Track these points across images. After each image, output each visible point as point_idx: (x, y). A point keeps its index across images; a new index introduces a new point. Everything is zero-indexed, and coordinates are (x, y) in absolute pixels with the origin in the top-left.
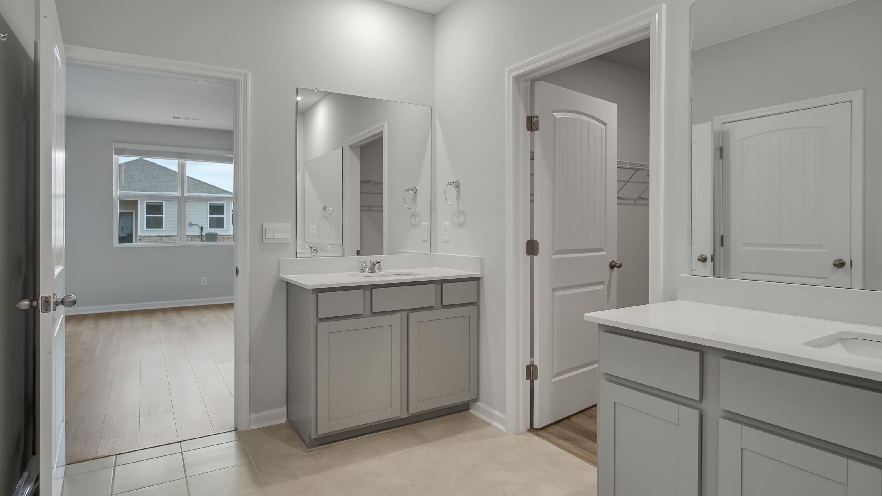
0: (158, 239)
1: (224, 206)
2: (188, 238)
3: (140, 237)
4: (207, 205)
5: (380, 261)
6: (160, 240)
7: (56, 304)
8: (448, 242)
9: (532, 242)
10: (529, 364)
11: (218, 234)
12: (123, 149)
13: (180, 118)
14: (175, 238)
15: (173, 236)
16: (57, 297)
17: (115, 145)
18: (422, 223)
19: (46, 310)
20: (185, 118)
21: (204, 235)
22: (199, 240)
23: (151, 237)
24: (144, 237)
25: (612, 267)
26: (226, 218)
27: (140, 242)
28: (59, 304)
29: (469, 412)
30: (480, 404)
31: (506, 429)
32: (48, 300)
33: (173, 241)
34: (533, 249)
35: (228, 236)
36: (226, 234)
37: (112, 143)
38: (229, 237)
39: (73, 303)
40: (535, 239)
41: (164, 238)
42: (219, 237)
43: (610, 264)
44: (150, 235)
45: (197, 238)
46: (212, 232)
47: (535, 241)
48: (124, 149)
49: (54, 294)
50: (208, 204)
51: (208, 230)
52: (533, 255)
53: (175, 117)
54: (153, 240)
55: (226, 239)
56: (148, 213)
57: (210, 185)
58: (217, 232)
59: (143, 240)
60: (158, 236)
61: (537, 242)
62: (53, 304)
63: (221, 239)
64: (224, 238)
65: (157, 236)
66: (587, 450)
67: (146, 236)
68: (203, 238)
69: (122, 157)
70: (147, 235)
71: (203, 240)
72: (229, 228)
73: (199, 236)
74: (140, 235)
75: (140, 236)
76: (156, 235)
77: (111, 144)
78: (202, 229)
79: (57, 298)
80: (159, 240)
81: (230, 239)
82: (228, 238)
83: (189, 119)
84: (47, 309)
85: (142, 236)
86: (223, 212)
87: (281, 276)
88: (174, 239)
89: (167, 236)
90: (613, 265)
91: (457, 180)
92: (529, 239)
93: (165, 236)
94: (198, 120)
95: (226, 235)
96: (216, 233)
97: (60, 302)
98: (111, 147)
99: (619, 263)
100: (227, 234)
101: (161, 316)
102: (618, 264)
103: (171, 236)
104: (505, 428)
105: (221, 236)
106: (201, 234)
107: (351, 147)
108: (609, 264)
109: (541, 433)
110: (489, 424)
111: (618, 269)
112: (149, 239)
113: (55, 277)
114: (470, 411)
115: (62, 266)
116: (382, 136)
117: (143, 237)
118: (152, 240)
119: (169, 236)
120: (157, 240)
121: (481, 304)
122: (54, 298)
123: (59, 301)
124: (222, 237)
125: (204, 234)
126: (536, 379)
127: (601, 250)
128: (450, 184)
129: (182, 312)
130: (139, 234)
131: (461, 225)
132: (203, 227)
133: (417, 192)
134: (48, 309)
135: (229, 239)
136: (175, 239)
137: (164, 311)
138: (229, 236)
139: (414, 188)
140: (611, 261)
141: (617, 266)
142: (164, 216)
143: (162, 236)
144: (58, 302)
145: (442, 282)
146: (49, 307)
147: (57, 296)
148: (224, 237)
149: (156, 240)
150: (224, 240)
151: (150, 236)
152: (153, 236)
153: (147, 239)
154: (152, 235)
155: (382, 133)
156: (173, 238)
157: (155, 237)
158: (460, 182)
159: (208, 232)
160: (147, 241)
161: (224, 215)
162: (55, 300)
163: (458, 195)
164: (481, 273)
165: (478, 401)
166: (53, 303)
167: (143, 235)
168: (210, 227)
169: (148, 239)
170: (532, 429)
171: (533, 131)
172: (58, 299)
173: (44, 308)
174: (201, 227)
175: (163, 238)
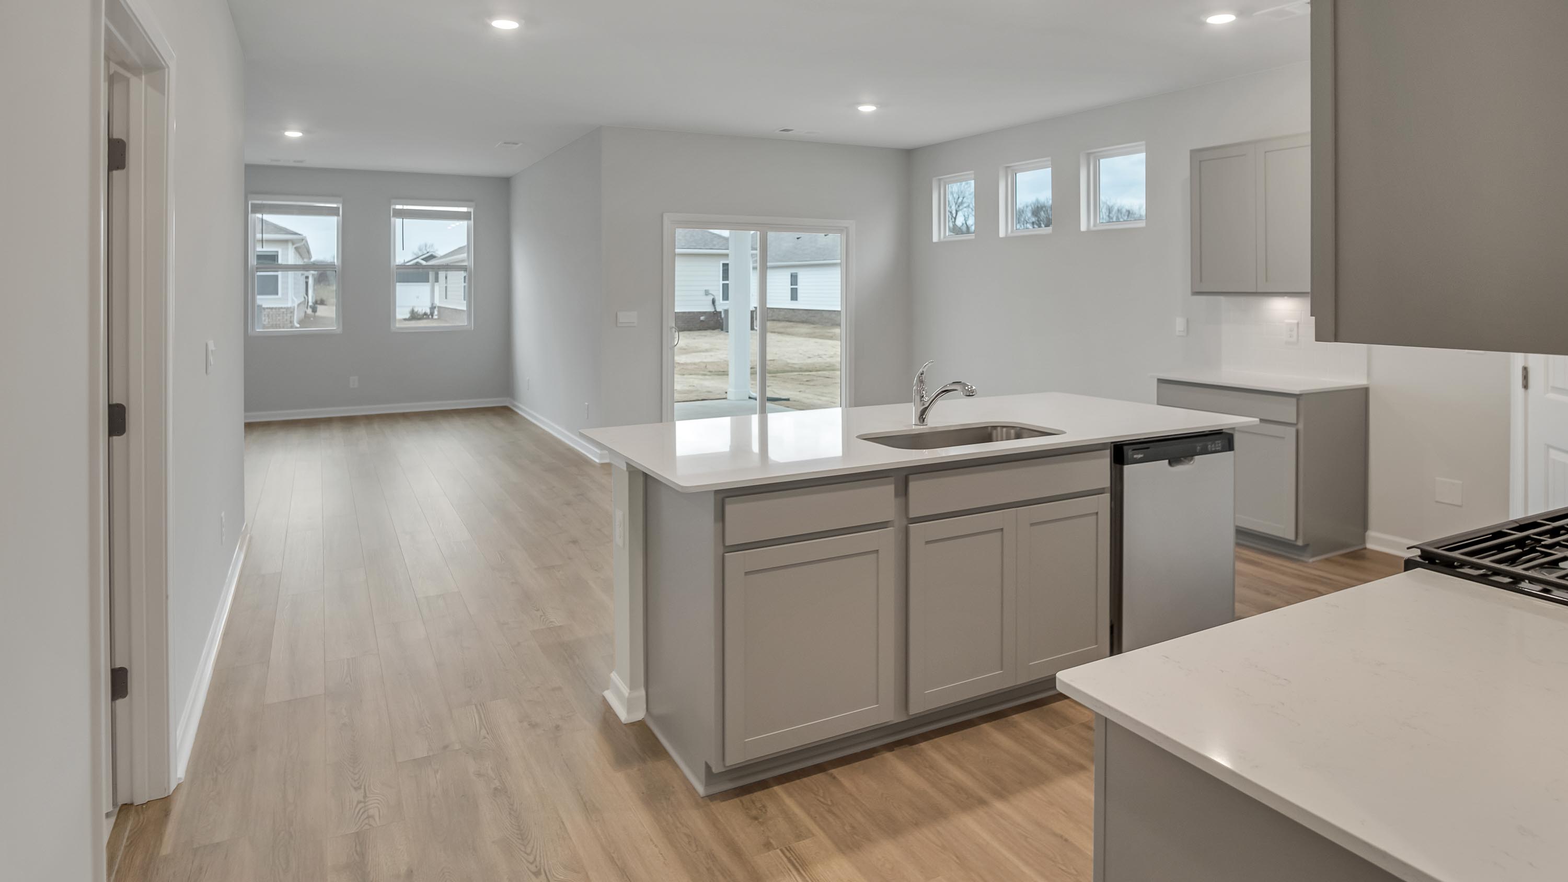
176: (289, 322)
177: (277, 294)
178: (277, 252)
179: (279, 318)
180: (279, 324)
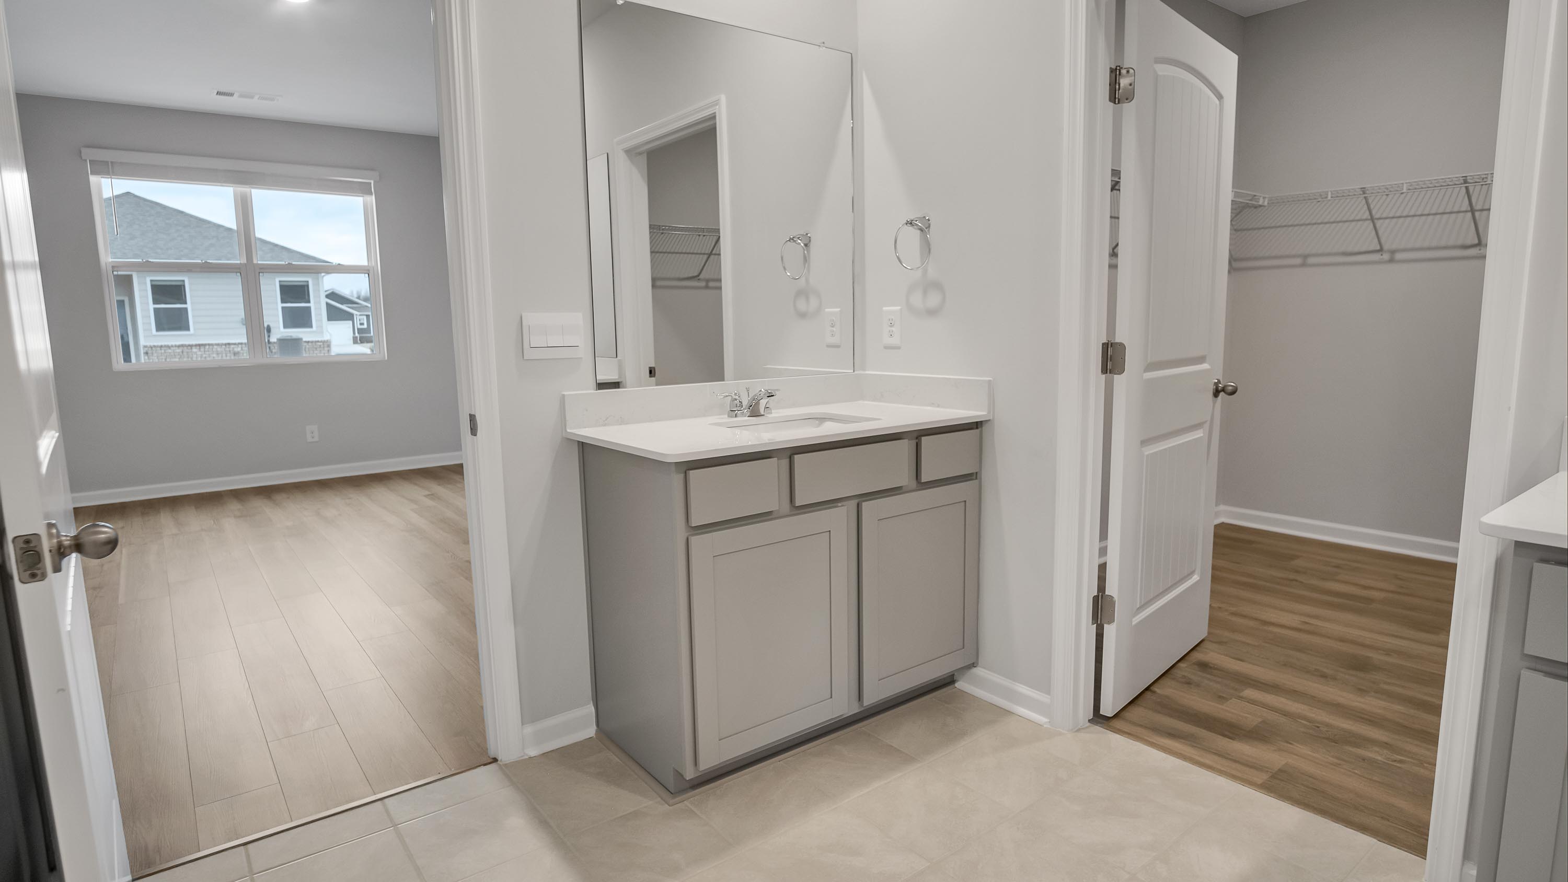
0: (183, 352)
1: (308, 286)
2: (244, 348)
3: (146, 349)
4: (275, 285)
5: (775, 393)
6: (187, 352)
7: (61, 553)
8: (899, 348)
9: (1109, 346)
10: (1096, 594)
11: (301, 339)
12: (110, 163)
13: (231, 95)
14: (217, 349)
15: (212, 345)
16: (58, 532)
17: (88, 153)
18: (827, 310)
19: (33, 576)
20: (242, 96)
21: (274, 343)
22: (266, 351)
23: (169, 347)
24: (153, 349)
25: (1216, 393)
26: (316, 309)
27: (146, 358)
28: (68, 551)
29: (956, 687)
30: (978, 671)
31: (1049, 722)
32: (35, 547)
33: (213, 354)
34: (1111, 360)
35: (321, 344)
36: (317, 339)
37: (84, 151)
38: (323, 344)
39: (110, 546)
40: (1117, 340)
41: (194, 350)
42: (305, 344)
43: (1215, 387)
44: (166, 344)
46: (290, 335)
47: (1117, 343)
48: (112, 162)
49: (50, 526)
50: (276, 280)
51: (281, 331)
52: (1110, 373)
53: (222, 91)
54: (172, 354)
55: (318, 349)
56: (155, 301)
57: (276, 245)
58: (300, 336)
59: (152, 353)
60: (182, 346)
61: (1122, 346)
62: (52, 557)
63: (309, 349)
64: (315, 346)
65: (179, 346)
66: (1227, 758)
67: (158, 346)
68: (272, 348)
69: (110, 179)
70: (160, 344)
71: (274, 351)
72: (322, 327)
73: (265, 343)
74: (146, 344)
75: (145, 347)
76: (178, 343)
77: (80, 152)
78: (268, 330)
79: (58, 535)
80: (185, 354)
82: (322, 347)
83: (252, 97)
84: (34, 572)
85: (149, 346)
86: (307, 297)
87: (568, 431)
88: (214, 350)
89: (200, 345)
90: (1220, 388)
91: (922, 216)
92: (1105, 341)
93: (196, 345)
94: (273, 100)
95: (318, 341)
96: (298, 337)
97: (70, 546)
98: (81, 157)
99: (1232, 384)
100: (320, 340)
101: (234, 506)
102: (1230, 388)
103: (209, 345)
104: (1049, 720)
105: (308, 342)
106: (269, 340)
107: (631, 153)
108: (1212, 388)
109: (1117, 724)
110: (1008, 713)
111: (1230, 396)
112: (165, 352)
113: (44, 469)
114: (956, 685)
115: (53, 432)
116: (715, 124)
117: (151, 347)
118: (170, 353)
119: (204, 345)
120: (181, 353)
121: (986, 475)
122: (50, 536)
123: (67, 543)
124: (310, 344)
125: (275, 340)
126: (1109, 623)
127: (1201, 359)
128: (911, 223)
129: (279, 497)
130: (143, 342)
131: (932, 313)
132: (271, 326)
133: (812, 245)
134: (38, 572)
135: (324, 348)
136: (217, 351)
137: (239, 495)
138: (324, 342)
139: (803, 235)
140: (1216, 381)
141: (1229, 391)
142: (189, 306)
143: (191, 346)
144: (65, 548)
145: (918, 436)
146: (38, 566)
147: (60, 528)
148: (314, 344)
149: (179, 353)
150: (315, 349)
151: (165, 346)
152: (172, 346)
153: (160, 352)
154: (170, 344)
155: (713, 117)
156: (212, 349)
157: (177, 348)
158: (929, 220)
159: (283, 336)
160: (161, 355)
161: (309, 302)
162: (55, 541)
163: (927, 247)
164: (989, 412)
165: (975, 667)
166: (50, 551)
167: (152, 344)
168: (285, 327)
169: (163, 351)
170: (1098, 718)
171: (1119, 103)
172: (64, 538)
173: (25, 571)
174: (266, 326)
175: (191, 348)
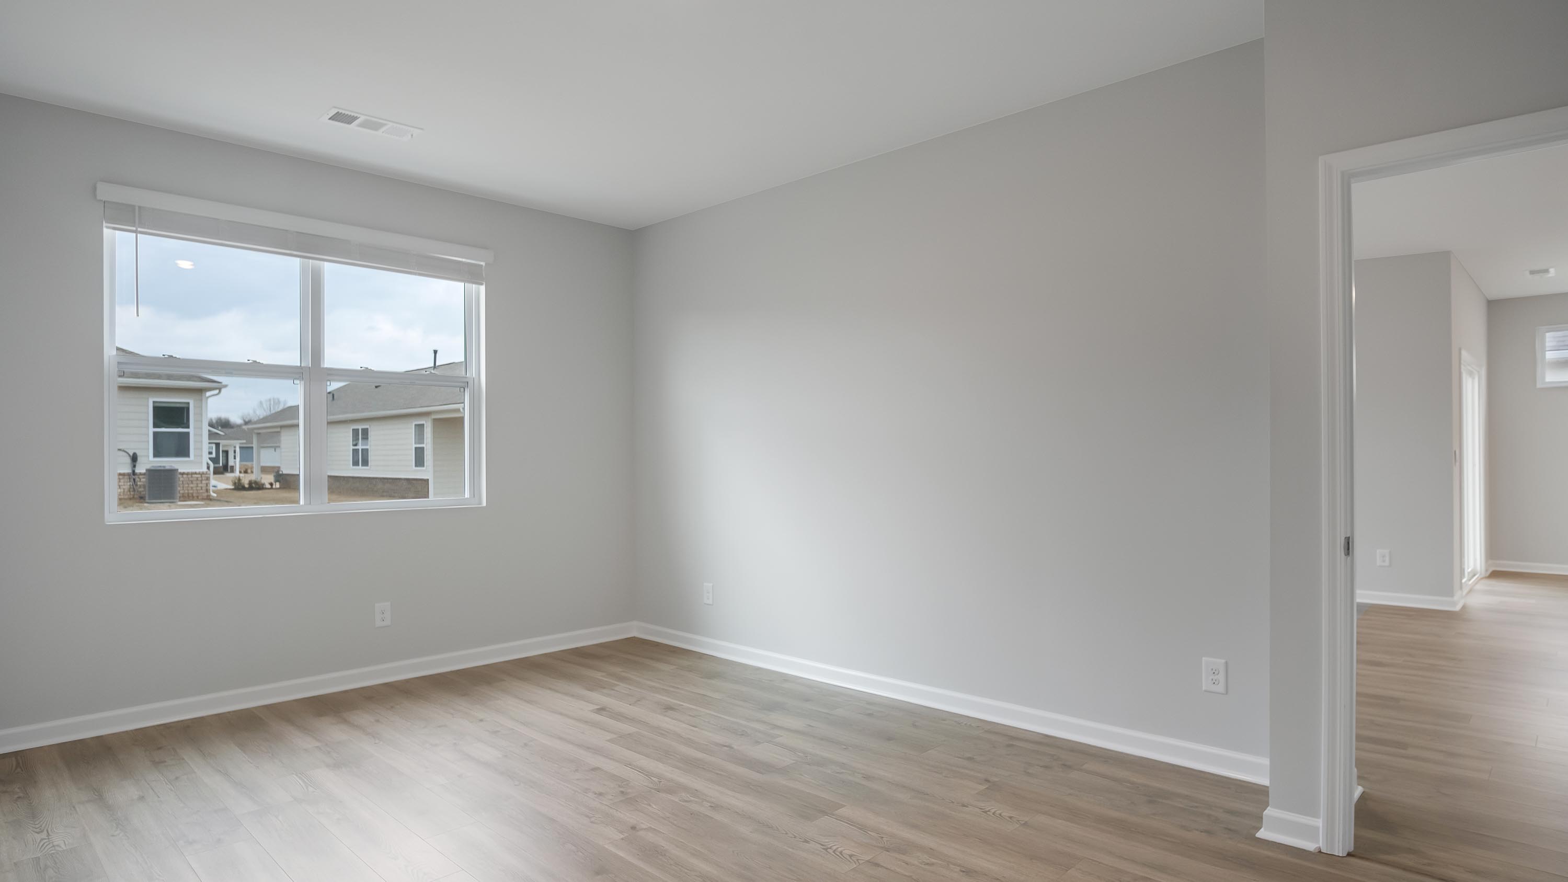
1: (188, 409)
4: (148, 405)
11: (175, 470)
12: (137, 208)
17: (110, 191)
21: (141, 474)
22: (129, 484)
26: (195, 435)
35: (199, 476)
36: (194, 471)
38: (202, 477)
42: (180, 476)
45: (122, 481)
46: (162, 465)
48: (140, 207)
50: (148, 401)
51: (149, 461)
53: (336, 116)
55: (194, 482)
58: (175, 466)
63: (183, 481)
64: (191, 479)
68: (138, 480)
72: (201, 456)
73: (128, 474)
77: (96, 187)
78: (134, 458)
81: (204, 482)
82: (200, 479)
86: (185, 421)
95: (196, 473)
96: (173, 468)
100: (197, 471)
105: (183, 474)
106: (134, 471)
124: (185, 476)
125: (144, 471)
132: (138, 454)
135: (201, 481)
148: (190, 476)
150: (190, 482)
159: (153, 466)
161: (188, 427)
168: (155, 455)
174: (131, 454)
176: (204, 490)
177: (187, 455)
178: (188, 403)
179: (192, 485)
180: (192, 494)
